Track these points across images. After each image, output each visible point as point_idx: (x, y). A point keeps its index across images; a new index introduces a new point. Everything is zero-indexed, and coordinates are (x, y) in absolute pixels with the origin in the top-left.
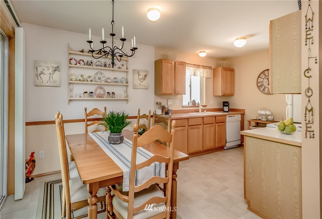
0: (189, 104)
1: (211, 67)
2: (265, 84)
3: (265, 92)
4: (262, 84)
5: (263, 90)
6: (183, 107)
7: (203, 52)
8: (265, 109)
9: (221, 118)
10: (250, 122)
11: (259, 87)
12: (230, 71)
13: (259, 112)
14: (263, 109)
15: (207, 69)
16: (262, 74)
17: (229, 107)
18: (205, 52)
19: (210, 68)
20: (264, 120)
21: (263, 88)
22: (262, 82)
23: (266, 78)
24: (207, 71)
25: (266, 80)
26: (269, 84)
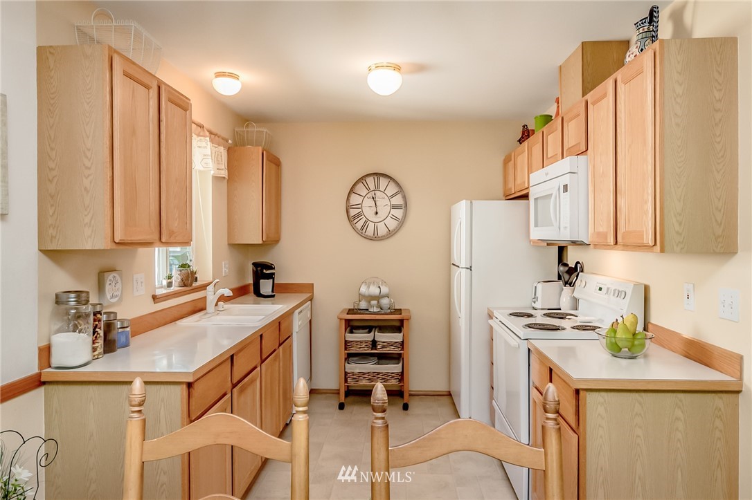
1: (227, 141)
2: (368, 212)
3: (367, 233)
4: (360, 210)
5: (362, 228)
7: (230, 75)
9: (287, 322)
11: (351, 219)
12: (275, 164)
13: (363, 289)
15: (219, 145)
16: (361, 184)
18: (236, 77)
20: (375, 310)
21: (361, 223)
22: (359, 206)
23: (369, 195)
24: (219, 154)
25: (368, 202)
26: (377, 213)
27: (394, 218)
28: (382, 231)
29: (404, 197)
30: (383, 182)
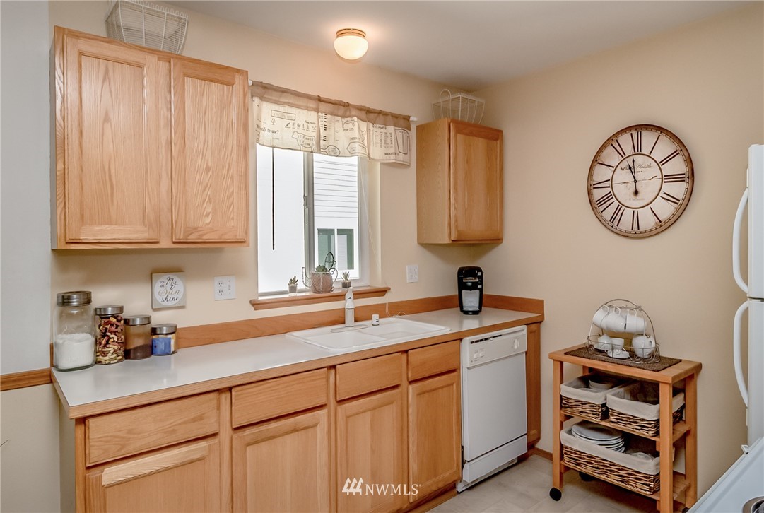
0: (293, 289)
1: (407, 119)
2: (623, 192)
3: (620, 227)
4: (610, 189)
5: (613, 219)
6: (256, 305)
8: (623, 304)
9: (434, 352)
10: (562, 363)
11: (596, 205)
12: (484, 137)
13: (599, 317)
14: (615, 304)
15: (386, 124)
16: (610, 148)
17: (481, 290)
18: (360, 33)
19: (402, 121)
20: (619, 354)
21: (612, 210)
22: (608, 184)
23: (624, 164)
24: (389, 135)
25: (623, 176)
26: (636, 193)
27: (670, 198)
28: (647, 221)
29: (689, 160)
30: (648, 138)
